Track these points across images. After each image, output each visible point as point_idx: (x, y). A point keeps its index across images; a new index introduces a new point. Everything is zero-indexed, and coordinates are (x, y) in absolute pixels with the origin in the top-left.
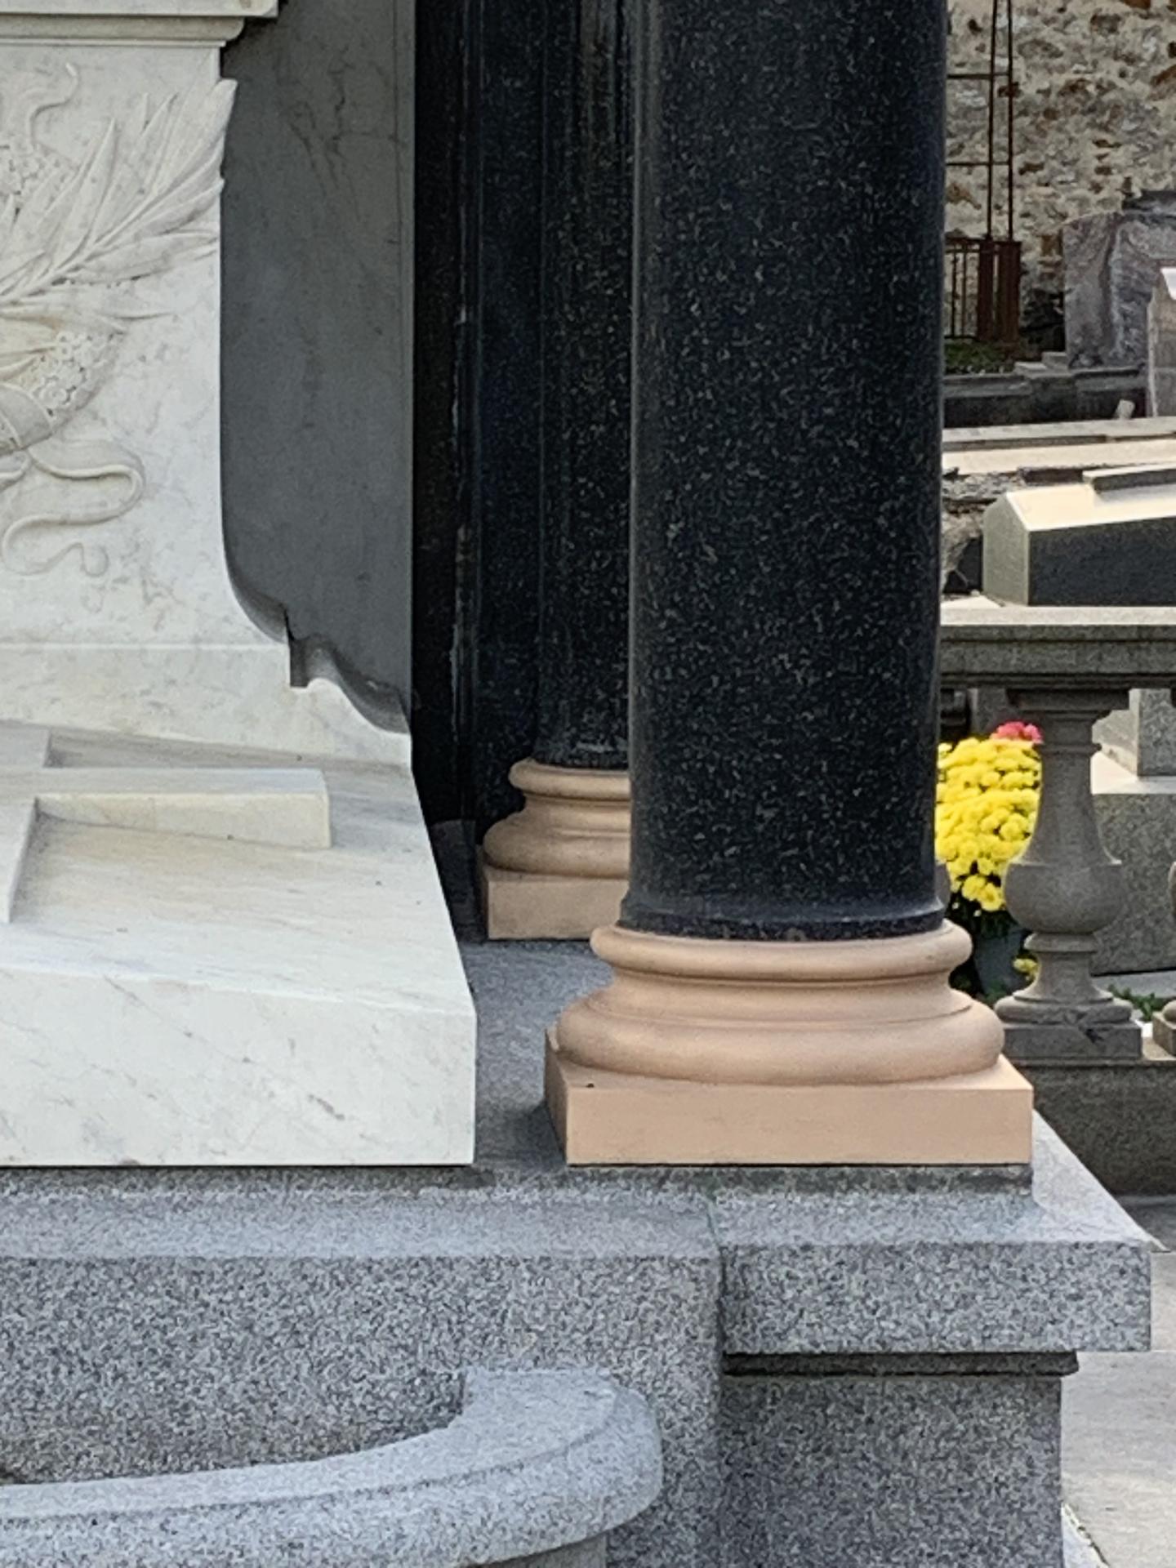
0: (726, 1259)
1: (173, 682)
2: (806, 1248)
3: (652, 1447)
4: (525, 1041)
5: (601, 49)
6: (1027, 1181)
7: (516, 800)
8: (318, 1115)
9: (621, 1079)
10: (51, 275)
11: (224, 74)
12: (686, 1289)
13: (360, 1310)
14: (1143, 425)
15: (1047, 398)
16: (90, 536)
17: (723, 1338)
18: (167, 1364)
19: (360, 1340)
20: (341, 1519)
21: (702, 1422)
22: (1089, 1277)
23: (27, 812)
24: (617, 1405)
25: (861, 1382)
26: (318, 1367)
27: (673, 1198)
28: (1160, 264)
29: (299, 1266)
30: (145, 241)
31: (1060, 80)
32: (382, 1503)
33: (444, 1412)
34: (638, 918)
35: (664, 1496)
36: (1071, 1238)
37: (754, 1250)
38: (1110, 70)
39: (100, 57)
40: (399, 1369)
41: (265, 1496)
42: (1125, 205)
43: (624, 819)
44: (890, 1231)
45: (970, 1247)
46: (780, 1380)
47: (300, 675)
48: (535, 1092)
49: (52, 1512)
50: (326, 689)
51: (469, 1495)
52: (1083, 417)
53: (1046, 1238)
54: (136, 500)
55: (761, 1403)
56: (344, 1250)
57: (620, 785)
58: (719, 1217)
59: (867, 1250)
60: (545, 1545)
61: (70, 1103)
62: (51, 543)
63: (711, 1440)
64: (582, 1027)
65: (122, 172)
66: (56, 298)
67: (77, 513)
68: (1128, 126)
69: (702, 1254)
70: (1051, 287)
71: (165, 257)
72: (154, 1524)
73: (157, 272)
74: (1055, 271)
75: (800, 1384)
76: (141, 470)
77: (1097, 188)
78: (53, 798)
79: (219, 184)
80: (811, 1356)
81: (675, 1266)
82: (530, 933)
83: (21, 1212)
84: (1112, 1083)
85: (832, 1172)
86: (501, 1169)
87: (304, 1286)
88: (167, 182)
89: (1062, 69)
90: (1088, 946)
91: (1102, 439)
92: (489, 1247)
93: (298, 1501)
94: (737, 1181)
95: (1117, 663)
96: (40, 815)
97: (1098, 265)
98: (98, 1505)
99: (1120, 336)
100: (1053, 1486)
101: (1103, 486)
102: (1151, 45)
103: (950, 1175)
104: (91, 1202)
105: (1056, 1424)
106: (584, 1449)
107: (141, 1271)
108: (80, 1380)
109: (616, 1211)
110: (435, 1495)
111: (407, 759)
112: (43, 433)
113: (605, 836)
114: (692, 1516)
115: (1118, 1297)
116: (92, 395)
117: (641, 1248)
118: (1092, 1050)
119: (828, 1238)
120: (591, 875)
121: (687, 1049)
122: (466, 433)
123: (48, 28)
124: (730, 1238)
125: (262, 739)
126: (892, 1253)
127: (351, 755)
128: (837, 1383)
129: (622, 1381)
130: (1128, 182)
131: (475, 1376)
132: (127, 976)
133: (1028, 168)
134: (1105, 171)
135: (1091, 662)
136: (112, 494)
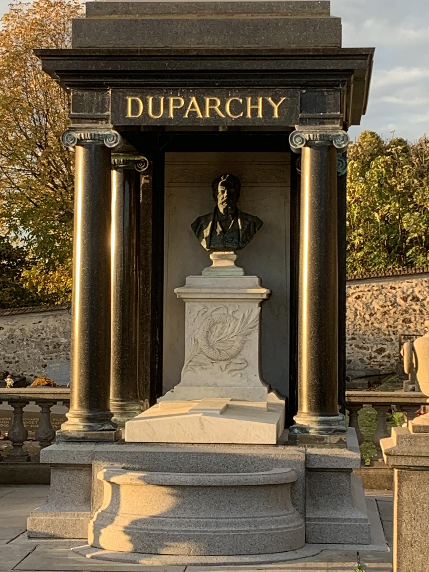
0: (306, 455)
2: (317, 454)
10: (234, 335)
11: (259, 307)
12: (301, 459)
16: (239, 372)
17: (306, 466)
21: (303, 475)
24: (291, 471)
27: (301, 448)
29: (253, 455)
30: (248, 330)
37: (310, 455)
47: (269, 392)
50: (273, 394)
54: (246, 367)
59: (325, 455)
62: (234, 373)
63: (304, 478)
65: (244, 320)
66: (235, 338)
67: (238, 369)
69: (303, 454)
71: (251, 332)
73: (249, 334)
76: (247, 362)
78: (230, 404)
80: (317, 468)
81: (299, 456)
86: (279, 445)
88: (251, 322)
96: (228, 405)
111: (284, 404)
112: (233, 357)
114: (302, 487)
115: (356, 462)
116: (240, 352)
117: (295, 453)
119: (320, 453)
124: (307, 453)
127: (273, 401)
136: (243, 366)
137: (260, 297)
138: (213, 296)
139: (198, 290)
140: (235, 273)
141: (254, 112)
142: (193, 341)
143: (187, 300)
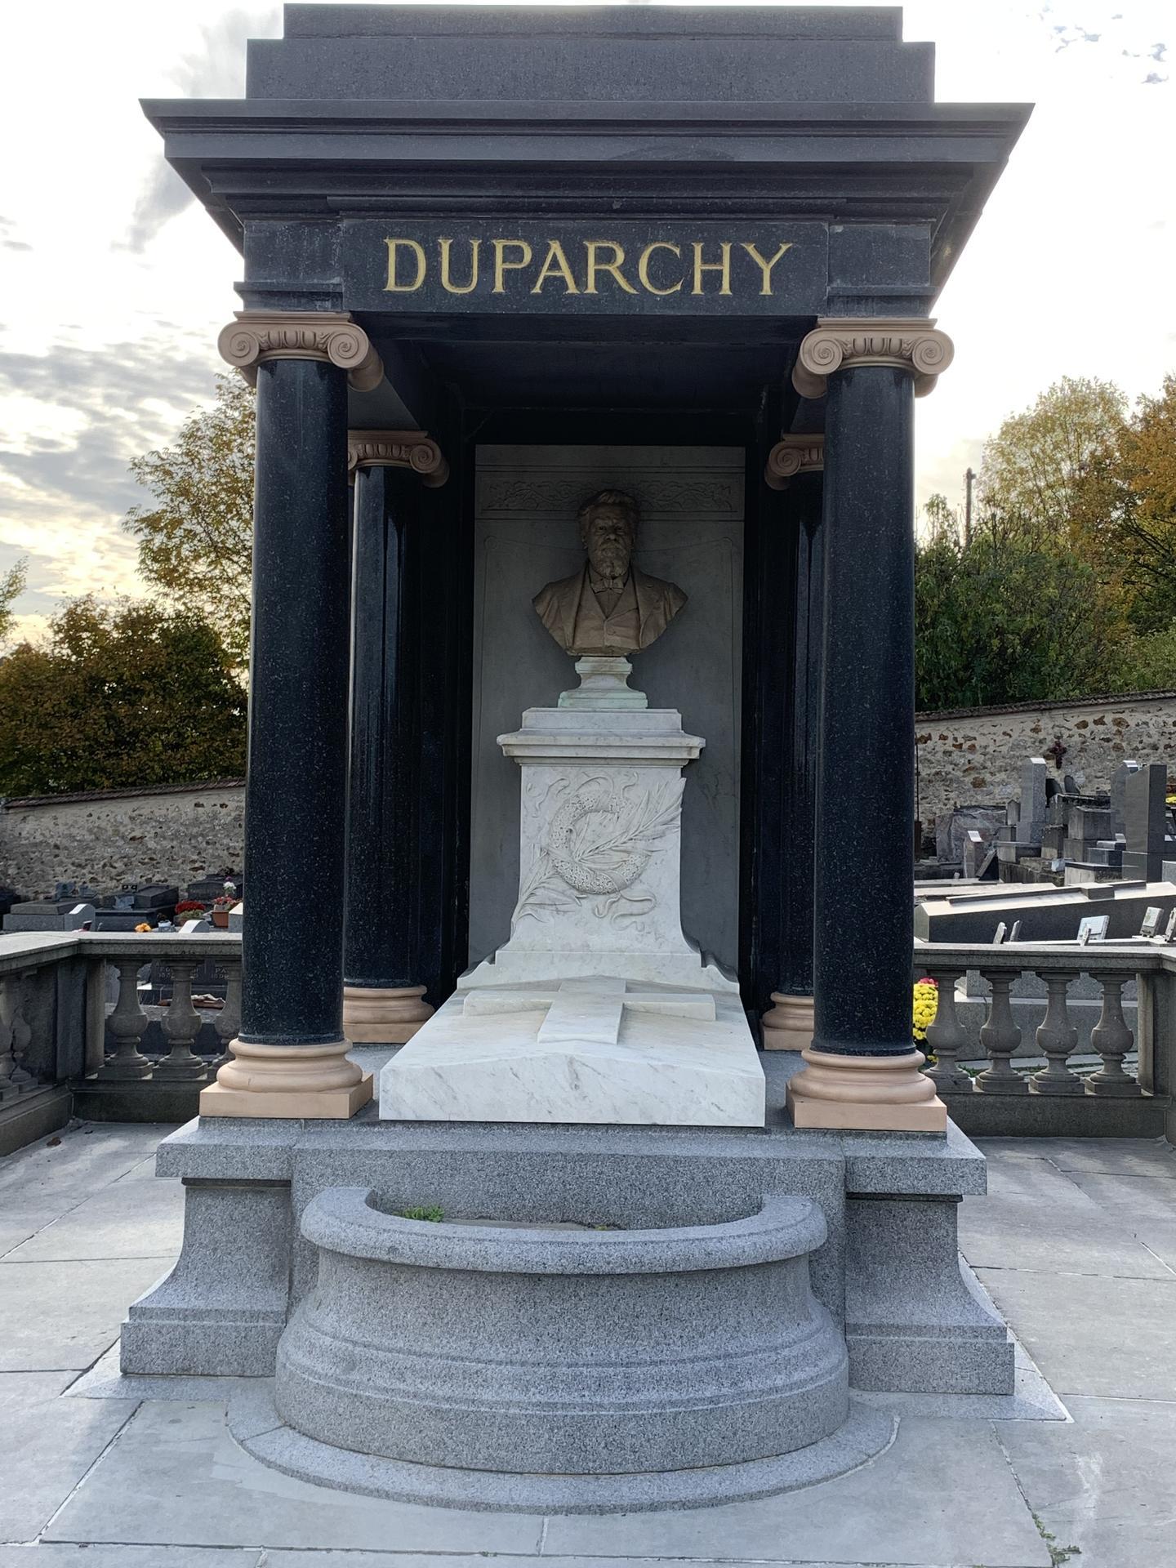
0: (847, 1160)
1: (664, 965)
2: (873, 1158)
3: (824, 1223)
4: (778, 1085)
5: (800, 770)
6: (945, 1138)
7: (773, 1005)
8: (714, 1109)
9: (811, 1100)
10: (628, 837)
11: (682, 776)
12: (834, 1170)
13: (729, 1174)
14: (963, 881)
15: (931, 872)
16: (639, 919)
17: (846, 1187)
18: (666, 1191)
19: (729, 1184)
20: (724, 1245)
21: (840, 1215)
22: (966, 1170)
23: (621, 1007)
24: (813, 1209)
25: (892, 1203)
26: (715, 1193)
27: (829, 1139)
28: (967, 830)
29: (709, 1159)
30: (657, 828)
31: (934, 771)
32: (737, 1240)
33: (756, 1209)
34: (817, 1047)
35: (827, 1240)
36: (960, 1157)
37: (856, 1158)
38: (949, 768)
39: (645, 771)
40: (741, 1195)
41: (701, 1237)
42: (955, 810)
43: (812, 1012)
44: (900, 1153)
45: (926, 1159)
46: (865, 1201)
47: (704, 964)
48: (783, 1103)
49: (632, 1240)
50: (712, 968)
51: (766, 1238)
52: (943, 878)
53: (952, 1157)
54: (653, 908)
55: (858, 1209)
56: (723, 1154)
57: (810, 1001)
58: (844, 1147)
59: (893, 1159)
60: (790, 1256)
61: (636, 1103)
62: (627, 921)
63: (843, 1221)
64: (799, 1083)
65: (650, 806)
66: (629, 845)
67: (635, 912)
68: (955, 785)
69: (840, 1159)
70: (931, 835)
71: (664, 833)
72: (665, 1245)
73: (661, 837)
74: (932, 831)
75: (871, 1203)
76: (655, 897)
77: (945, 805)
78: (629, 1003)
79: (680, 810)
80: (875, 1194)
81: (831, 1163)
82: (778, 1048)
83: (620, 1139)
84: (963, 1099)
85: (880, 1133)
86: (774, 1129)
87: (711, 1166)
88: (664, 809)
89: (934, 768)
90: (954, 1053)
91: (950, 885)
92: (771, 1154)
93: (711, 1239)
94: (850, 1135)
95: (964, 961)
96: (624, 1008)
97: (947, 829)
98: (647, 1238)
99: (954, 851)
100: (955, 1240)
101: (952, 902)
102: (962, 761)
103: (920, 1135)
104: (642, 1137)
105: (956, 1219)
106: (802, 1224)
107: (658, 1160)
108: (639, 1195)
109: (810, 1144)
110: (755, 1238)
111: (738, 991)
112: (625, 886)
113: (803, 1017)
114: (836, 1246)
115: (976, 1177)
116: (640, 875)
117: (819, 1156)
118: (956, 1087)
119: (881, 1155)
120: (798, 1030)
121: (833, 1091)
122: (756, 887)
123: (628, 762)
124: (848, 1154)
125: (692, 984)
126: (902, 1161)
127: (719, 989)
128: (883, 1203)
129: (814, 1200)
130: (955, 803)
131: (766, 1198)
132: (654, 1063)
133: (923, 798)
134: (948, 799)
135: (953, 961)
136: (646, 906)
137: (685, 756)
138: (582, 753)
139: (548, 740)
140: (630, 703)
141: (712, 280)
142: (538, 851)
143: (525, 761)
